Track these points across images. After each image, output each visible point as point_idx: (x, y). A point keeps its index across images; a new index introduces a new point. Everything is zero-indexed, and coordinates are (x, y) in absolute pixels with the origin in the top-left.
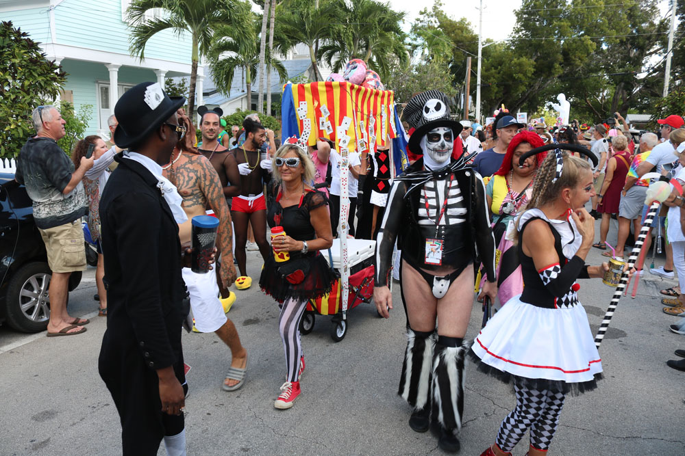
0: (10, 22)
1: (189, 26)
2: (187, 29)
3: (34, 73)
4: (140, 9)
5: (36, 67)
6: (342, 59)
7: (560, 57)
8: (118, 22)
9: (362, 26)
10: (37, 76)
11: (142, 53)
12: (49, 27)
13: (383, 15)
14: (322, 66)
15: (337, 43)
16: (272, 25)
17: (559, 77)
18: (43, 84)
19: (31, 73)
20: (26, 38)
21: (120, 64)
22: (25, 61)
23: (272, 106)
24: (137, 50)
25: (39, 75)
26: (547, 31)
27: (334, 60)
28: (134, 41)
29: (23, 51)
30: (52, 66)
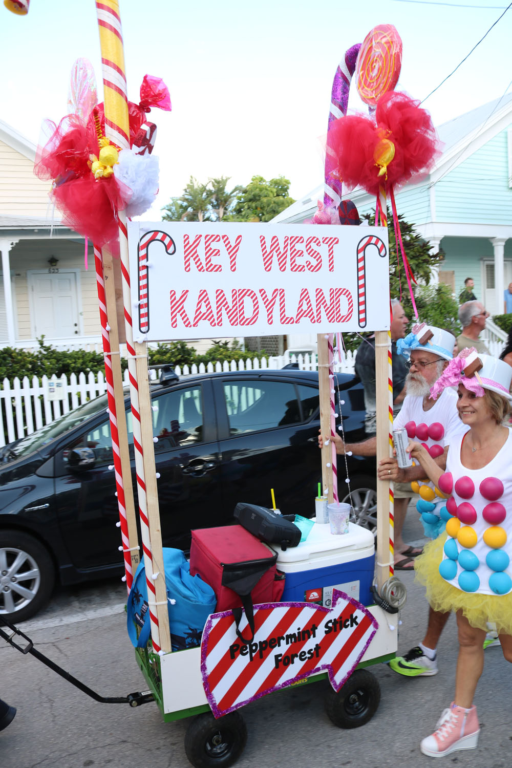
8: (504, 189)
12: (429, 205)
18: (414, 268)
20: (401, 220)
21: (509, 237)
25: (411, 259)
30: (425, 247)
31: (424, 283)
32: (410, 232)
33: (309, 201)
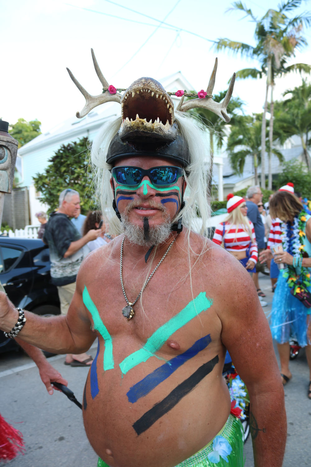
0: (87, 137)
1: (207, 130)
16: (271, 124)
23: (273, 183)
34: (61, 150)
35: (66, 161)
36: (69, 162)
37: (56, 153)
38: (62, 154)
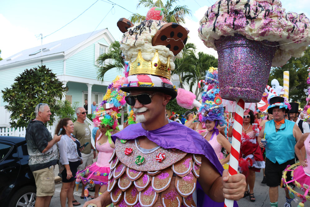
0: (45, 66)
1: (123, 67)
2: (123, 68)
3: (52, 87)
4: (102, 60)
5: (52, 85)
6: (194, 81)
7: (297, 77)
8: (93, 65)
9: (203, 65)
10: (53, 88)
11: (103, 79)
12: (63, 68)
13: (212, 61)
14: (185, 84)
15: (191, 74)
17: (297, 87)
18: (55, 92)
19: (51, 88)
20: (51, 72)
21: (93, 84)
22: (49, 82)
24: (100, 78)
25: (54, 88)
26: (290, 66)
27: (190, 82)
28: (99, 74)
29: (48, 78)
30: (61, 84)
31: (59, 99)
32: (55, 77)
33: (10, 60)
34: (25, 73)
35: (29, 81)
36: (31, 82)
37: (21, 75)
38: (26, 75)
